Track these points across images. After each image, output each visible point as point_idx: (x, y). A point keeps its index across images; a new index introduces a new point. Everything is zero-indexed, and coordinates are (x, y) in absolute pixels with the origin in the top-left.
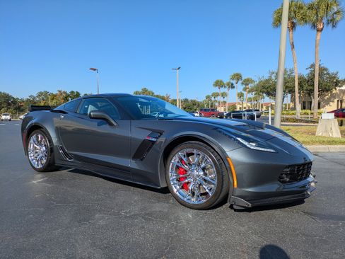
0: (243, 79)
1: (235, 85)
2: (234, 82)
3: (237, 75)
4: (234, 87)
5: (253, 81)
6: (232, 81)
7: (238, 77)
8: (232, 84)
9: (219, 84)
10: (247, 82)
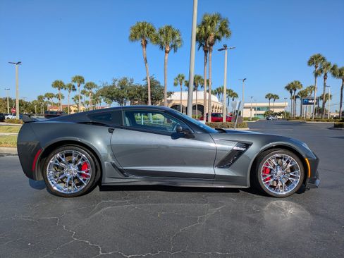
0: (86, 82)
1: (76, 87)
2: (76, 84)
3: (79, 77)
4: (75, 90)
5: (95, 86)
6: (74, 84)
7: (80, 80)
8: (74, 87)
9: (58, 85)
10: (90, 86)
